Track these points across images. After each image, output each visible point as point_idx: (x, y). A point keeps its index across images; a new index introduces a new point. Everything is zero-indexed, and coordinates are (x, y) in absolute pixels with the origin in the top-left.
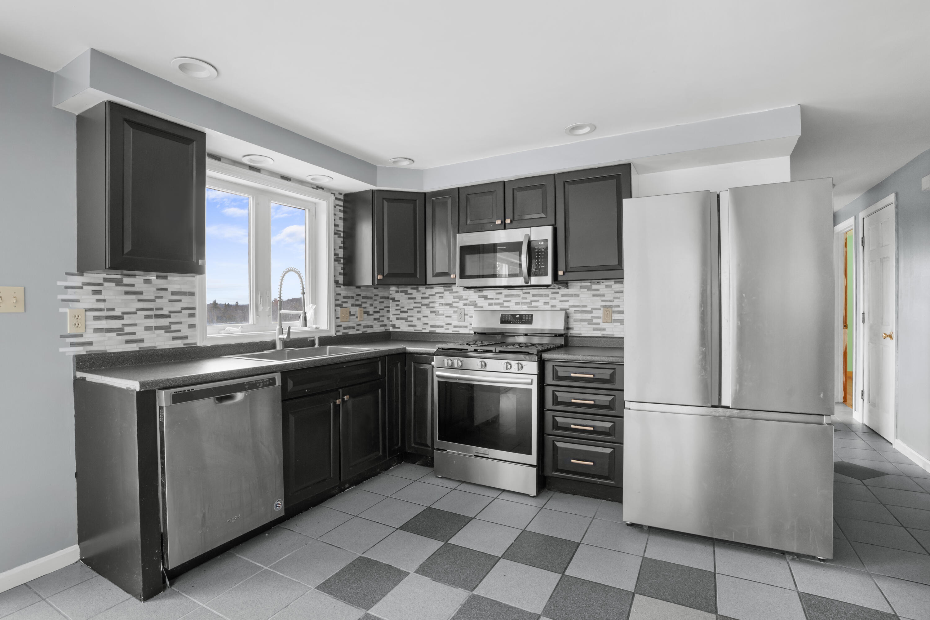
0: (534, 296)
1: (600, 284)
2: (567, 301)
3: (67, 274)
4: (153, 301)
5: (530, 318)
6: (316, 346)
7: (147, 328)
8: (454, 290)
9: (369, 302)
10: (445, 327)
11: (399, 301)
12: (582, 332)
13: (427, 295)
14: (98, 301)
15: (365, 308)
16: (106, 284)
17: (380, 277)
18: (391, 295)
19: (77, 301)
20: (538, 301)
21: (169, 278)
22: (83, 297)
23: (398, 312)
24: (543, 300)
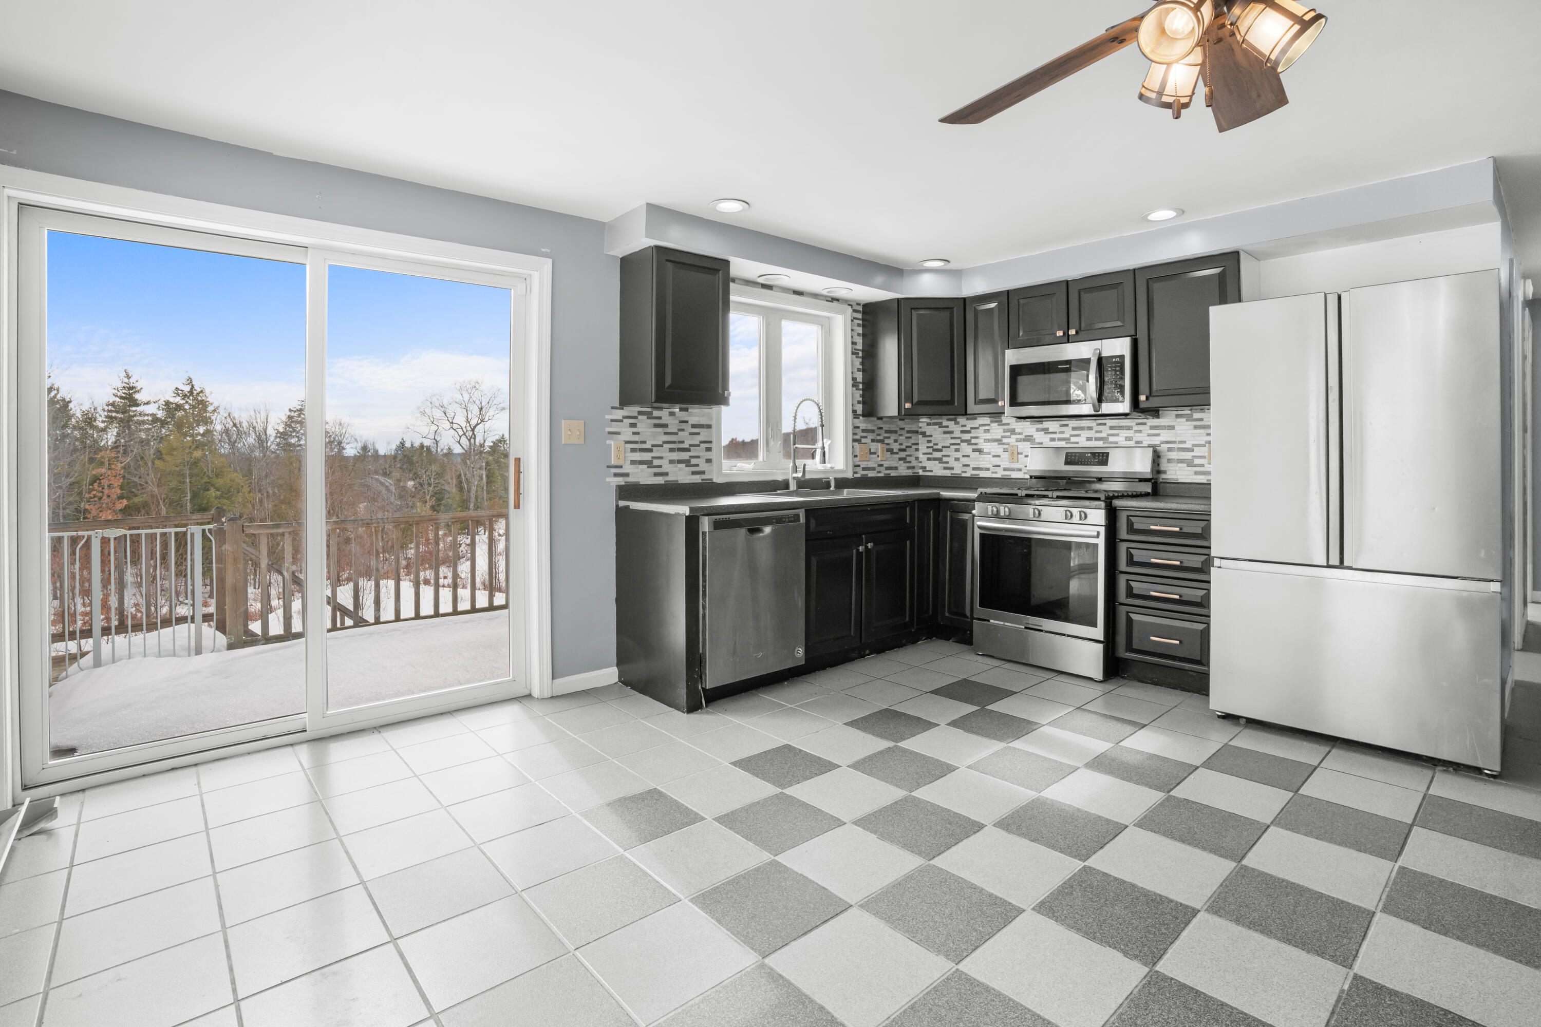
0: (1111, 428)
1: (1204, 412)
2: (1158, 435)
3: (613, 408)
4: (676, 434)
5: (1105, 458)
6: (832, 488)
7: (671, 462)
8: (1004, 422)
9: (893, 437)
10: (991, 470)
11: (931, 436)
12: (1179, 477)
13: (967, 428)
14: (634, 433)
15: (888, 444)
16: (640, 417)
17: (908, 405)
18: (921, 428)
19: (618, 433)
20: (1117, 435)
21: (689, 410)
22: (623, 430)
23: (930, 450)
24: (1124, 434)
